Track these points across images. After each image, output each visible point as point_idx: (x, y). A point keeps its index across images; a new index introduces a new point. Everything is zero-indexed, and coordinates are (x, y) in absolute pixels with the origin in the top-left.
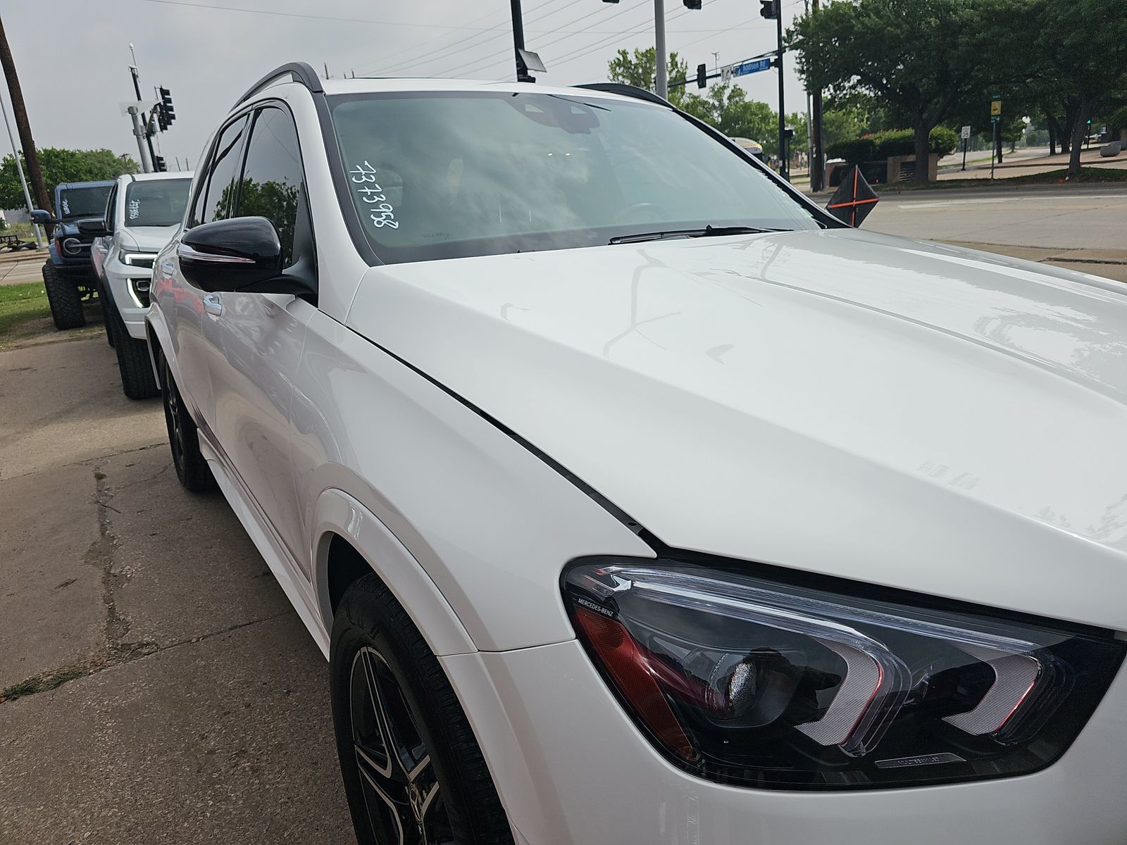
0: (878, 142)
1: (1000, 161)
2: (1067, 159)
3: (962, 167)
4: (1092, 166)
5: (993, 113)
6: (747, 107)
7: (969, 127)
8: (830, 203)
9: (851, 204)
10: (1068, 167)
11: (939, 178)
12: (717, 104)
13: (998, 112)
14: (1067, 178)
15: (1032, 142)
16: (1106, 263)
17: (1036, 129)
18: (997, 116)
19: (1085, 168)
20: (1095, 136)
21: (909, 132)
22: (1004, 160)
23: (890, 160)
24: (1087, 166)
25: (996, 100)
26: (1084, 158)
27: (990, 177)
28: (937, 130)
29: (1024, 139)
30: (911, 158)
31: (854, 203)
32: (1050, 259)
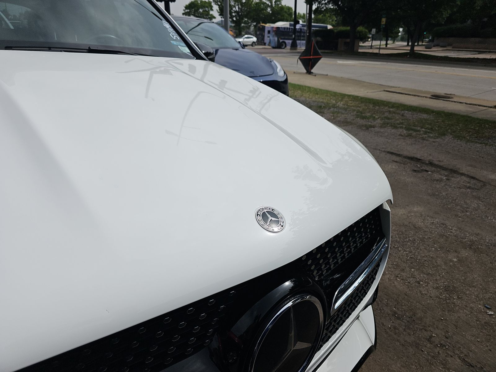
0: (335, 31)
1: (386, 46)
2: (409, 48)
3: (370, 47)
4: (419, 52)
5: (383, 23)
6: (282, 8)
7: (375, 29)
8: (301, 56)
9: (309, 57)
10: (409, 51)
11: (360, 51)
12: (270, 4)
13: (384, 23)
14: (408, 56)
15: (402, 40)
16: (406, 94)
17: (404, 34)
18: (383, 25)
19: (416, 53)
20: (427, 40)
21: (349, 28)
22: (388, 46)
23: (340, 40)
24: (417, 52)
25: (384, 18)
26: (416, 48)
27: (378, 52)
28: (360, 28)
29: (399, 38)
30: (348, 40)
31: (311, 57)
32: (384, 91)
